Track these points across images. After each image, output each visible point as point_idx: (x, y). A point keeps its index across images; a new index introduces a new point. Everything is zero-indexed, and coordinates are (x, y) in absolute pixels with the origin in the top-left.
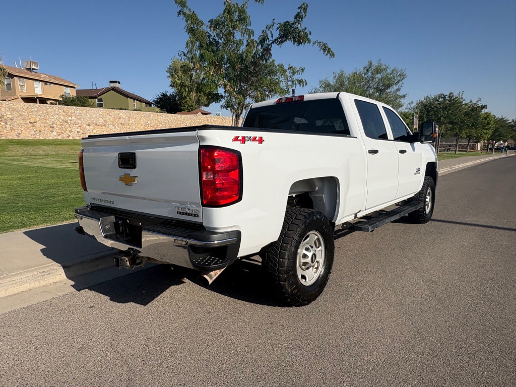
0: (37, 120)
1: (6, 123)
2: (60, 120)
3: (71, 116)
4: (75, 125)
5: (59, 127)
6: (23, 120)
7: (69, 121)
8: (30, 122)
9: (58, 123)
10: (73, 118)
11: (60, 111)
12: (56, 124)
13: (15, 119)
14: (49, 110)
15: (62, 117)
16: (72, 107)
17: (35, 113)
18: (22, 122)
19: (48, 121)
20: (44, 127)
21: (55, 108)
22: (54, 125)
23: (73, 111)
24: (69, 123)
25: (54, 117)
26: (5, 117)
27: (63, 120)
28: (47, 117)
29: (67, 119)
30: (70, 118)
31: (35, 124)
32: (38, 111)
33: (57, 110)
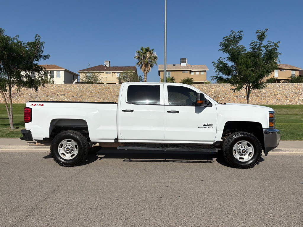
0: (279, 93)
1: (262, 96)
2: (292, 93)
3: (299, 90)
4: (301, 95)
5: (291, 97)
6: (271, 93)
7: (298, 93)
8: (274, 95)
9: (291, 94)
10: (301, 91)
11: (293, 87)
12: (290, 95)
13: (266, 93)
14: (286, 87)
15: (293, 91)
16: (300, 84)
17: (277, 89)
18: (270, 95)
19: (284, 94)
20: (282, 97)
21: (289, 85)
22: (288, 96)
23: (301, 86)
24: (298, 94)
25: (289, 91)
26: (262, 92)
27: (294, 93)
28: (284, 91)
29: (296, 91)
30: (298, 91)
31: (277, 95)
32: (280, 87)
33: (291, 86)
